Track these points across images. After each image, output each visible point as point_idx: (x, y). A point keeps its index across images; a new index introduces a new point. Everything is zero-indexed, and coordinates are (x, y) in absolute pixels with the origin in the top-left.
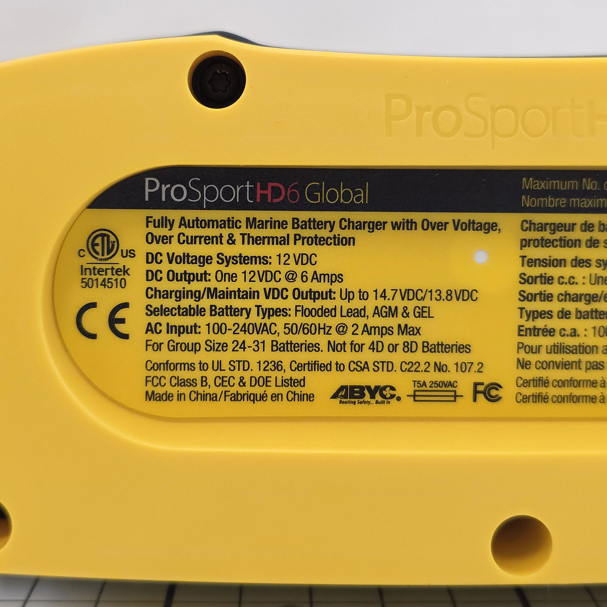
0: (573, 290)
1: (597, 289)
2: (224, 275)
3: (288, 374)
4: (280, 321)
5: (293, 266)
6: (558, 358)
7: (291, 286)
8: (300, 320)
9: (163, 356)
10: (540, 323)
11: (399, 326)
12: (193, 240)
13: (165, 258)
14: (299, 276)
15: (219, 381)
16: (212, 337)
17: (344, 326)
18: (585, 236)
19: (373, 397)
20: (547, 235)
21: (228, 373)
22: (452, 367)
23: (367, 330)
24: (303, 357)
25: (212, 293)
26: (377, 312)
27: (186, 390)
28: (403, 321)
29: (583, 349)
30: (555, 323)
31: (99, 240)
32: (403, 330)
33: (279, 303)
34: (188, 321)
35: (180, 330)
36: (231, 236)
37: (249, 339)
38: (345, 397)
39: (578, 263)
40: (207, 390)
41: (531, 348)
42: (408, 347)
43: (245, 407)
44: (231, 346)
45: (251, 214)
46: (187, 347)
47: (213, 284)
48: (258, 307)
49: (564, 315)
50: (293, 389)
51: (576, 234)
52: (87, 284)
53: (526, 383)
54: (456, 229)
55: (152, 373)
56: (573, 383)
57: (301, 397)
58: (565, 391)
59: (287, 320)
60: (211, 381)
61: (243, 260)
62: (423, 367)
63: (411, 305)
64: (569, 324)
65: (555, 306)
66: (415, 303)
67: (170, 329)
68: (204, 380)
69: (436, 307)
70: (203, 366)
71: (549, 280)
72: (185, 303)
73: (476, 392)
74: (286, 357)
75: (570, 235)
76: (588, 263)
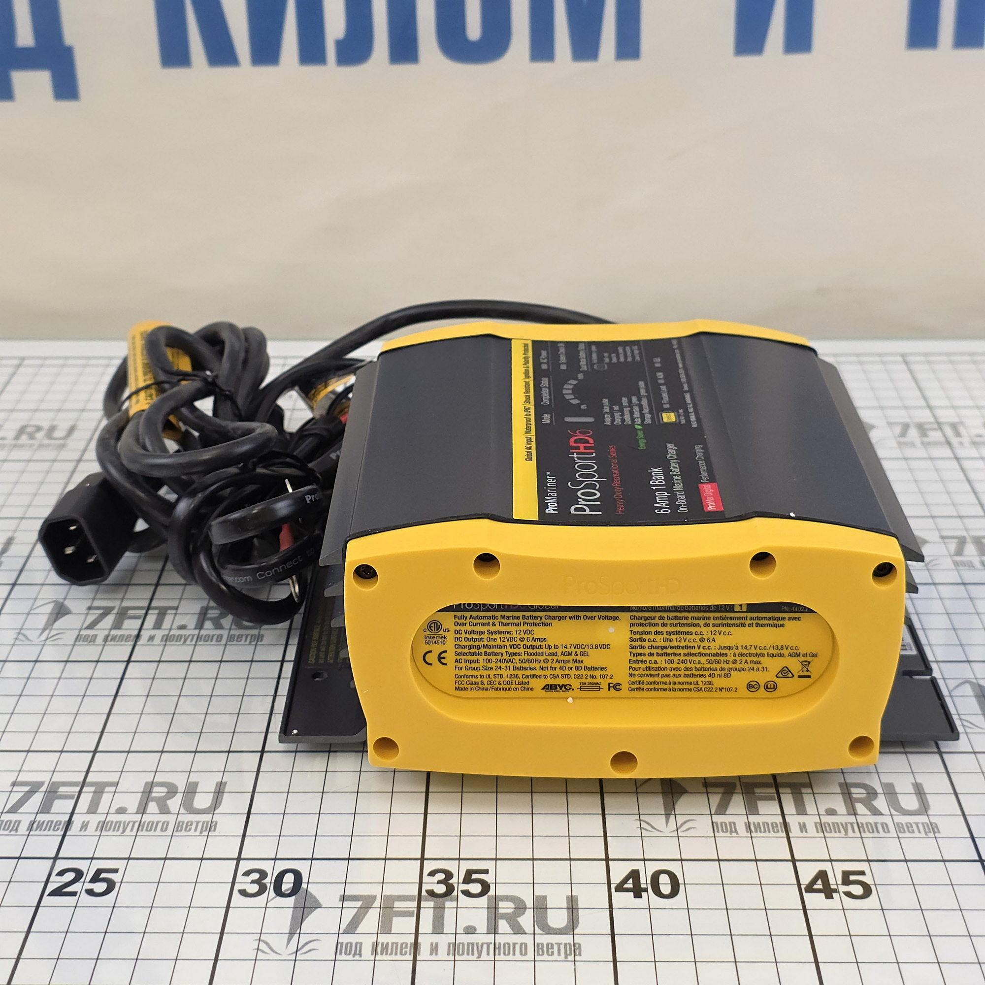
0: (654, 644)
1: (667, 644)
2: (490, 640)
3: (521, 680)
4: (517, 658)
5: (523, 635)
6: (648, 672)
7: (522, 643)
8: (526, 657)
9: (463, 672)
10: (639, 658)
11: (573, 660)
12: (476, 625)
13: (463, 633)
14: (526, 639)
15: (489, 683)
16: (485, 664)
17: (547, 660)
18: (660, 622)
19: (561, 689)
20: (642, 621)
21: (493, 679)
22: (598, 676)
23: (557, 661)
24: (528, 673)
25: (485, 646)
26: (562, 654)
27: (474, 686)
28: (575, 658)
29: (660, 669)
30: (647, 658)
31: (433, 625)
32: (575, 661)
33: (517, 651)
34: (474, 658)
35: (471, 662)
36: (493, 623)
37: (503, 665)
38: (548, 689)
39: (657, 633)
40: (483, 686)
41: (635, 669)
42: (577, 668)
43: (502, 693)
44: (494, 668)
45: (503, 613)
46: (474, 668)
47: (485, 643)
48: (507, 652)
49: (651, 654)
50: (524, 686)
51: (657, 621)
52: (428, 643)
53: (633, 683)
54: (599, 619)
55: (458, 679)
56: (655, 683)
57: (527, 689)
58: (652, 686)
59: (520, 657)
60: (485, 683)
61: (500, 633)
62: (584, 676)
63: (579, 651)
64: (653, 659)
65: (647, 651)
66: (581, 650)
67: (466, 661)
68: (482, 683)
69: (590, 652)
70: (482, 677)
71: (644, 640)
72: (473, 651)
73: (609, 687)
74: (520, 673)
75: (653, 621)
76: (662, 633)
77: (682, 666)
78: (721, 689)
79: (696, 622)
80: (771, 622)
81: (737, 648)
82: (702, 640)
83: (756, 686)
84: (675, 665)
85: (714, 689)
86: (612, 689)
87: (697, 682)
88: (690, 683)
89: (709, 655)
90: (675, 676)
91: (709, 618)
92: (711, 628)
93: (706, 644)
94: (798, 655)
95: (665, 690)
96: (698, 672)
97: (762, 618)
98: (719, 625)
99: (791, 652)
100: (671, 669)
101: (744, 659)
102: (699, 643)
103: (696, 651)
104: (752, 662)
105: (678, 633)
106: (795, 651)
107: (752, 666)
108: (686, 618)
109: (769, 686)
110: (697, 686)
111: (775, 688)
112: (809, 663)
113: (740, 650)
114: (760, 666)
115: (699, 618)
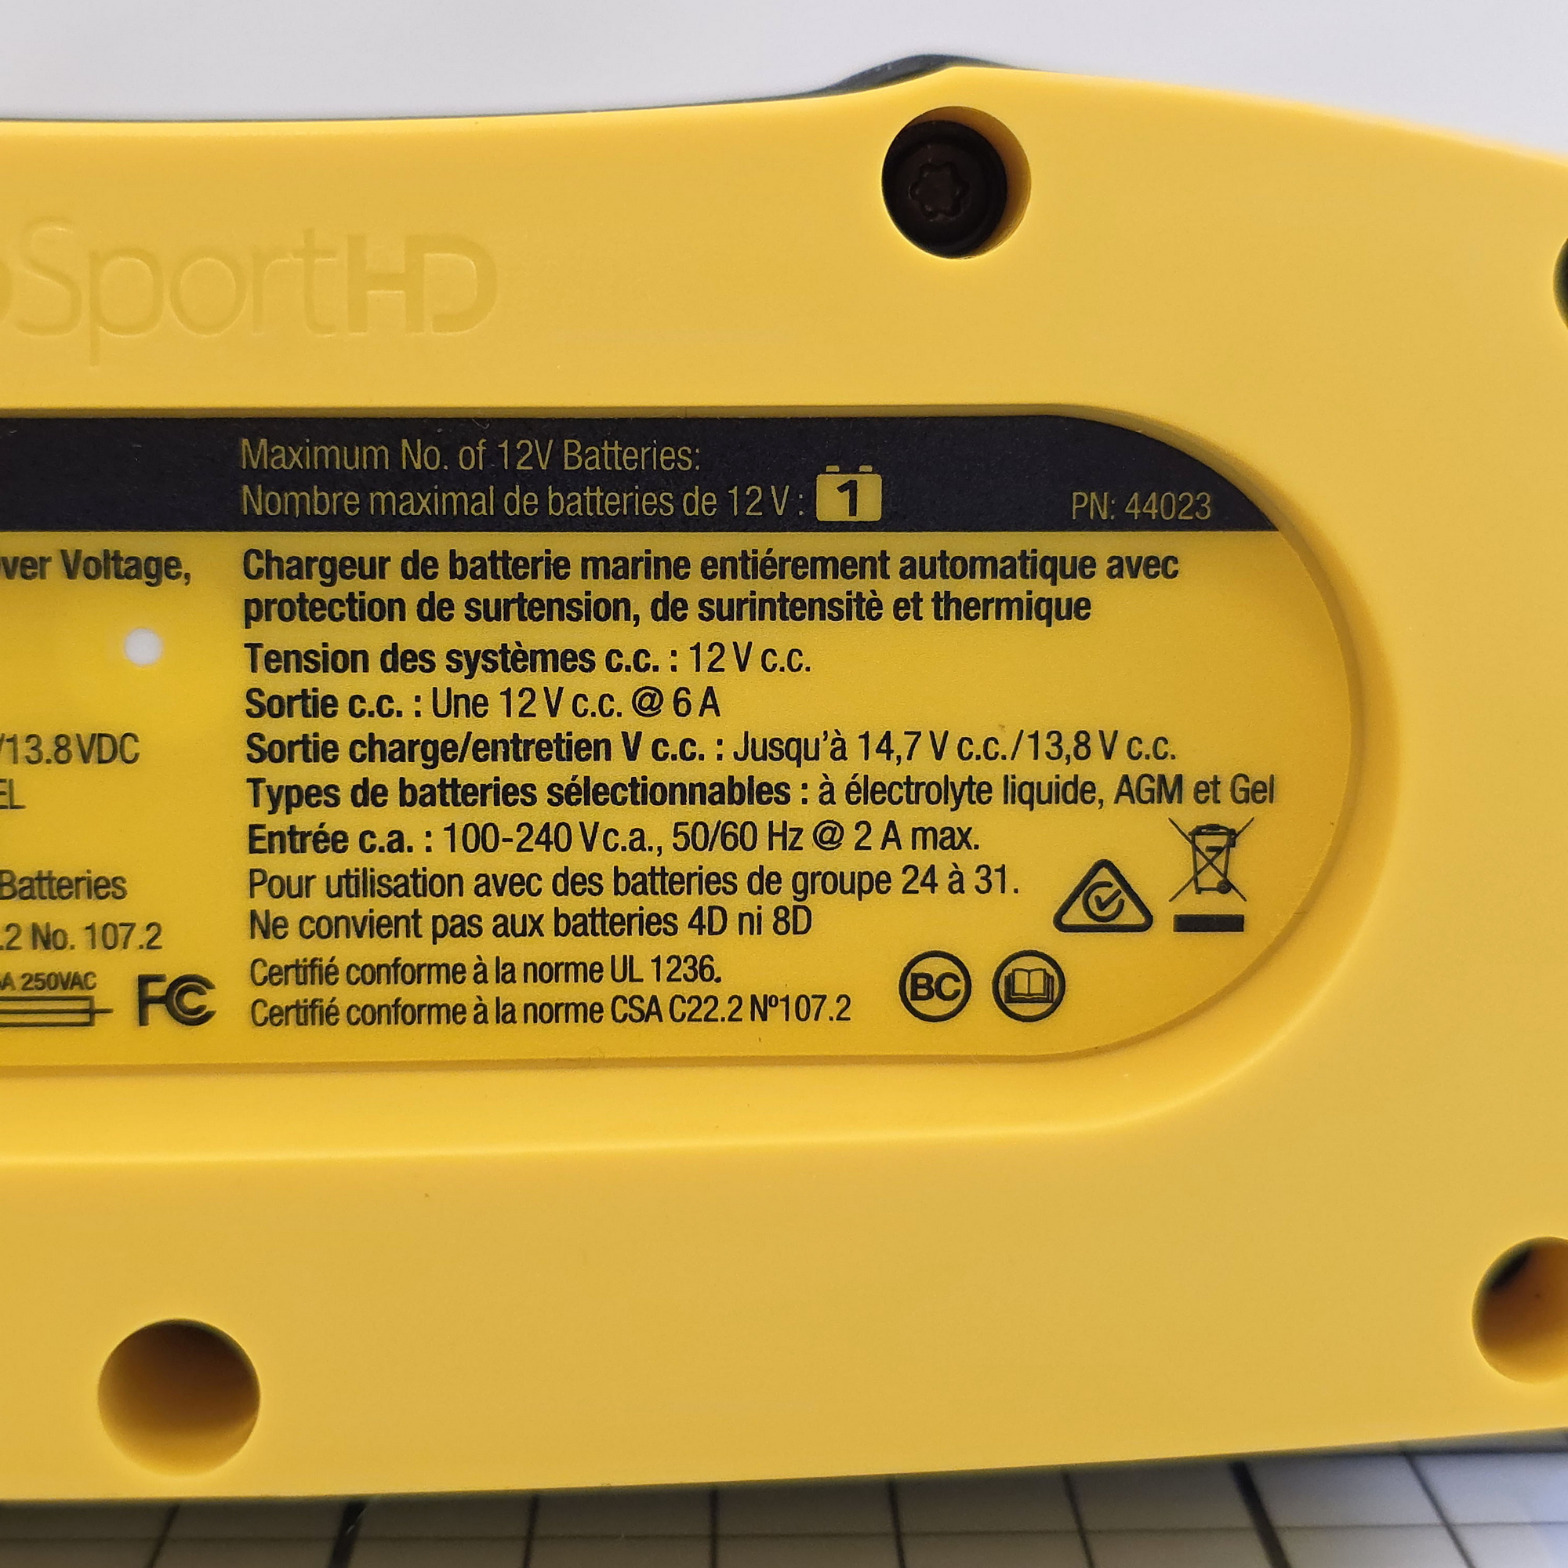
0: (387, 730)
1: (455, 728)
6: (357, 907)
10: (306, 818)
18: (414, 591)
20: (313, 588)
22: (78, 937)
29: (420, 883)
30: (346, 818)
39: (398, 660)
41: (285, 885)
49: (368, 795)
51: (391, 586)
53: (276, 975)
54: (72, 575)
56: (396, 970)
58: (382, 994)
64: (383, 819)
65: (344, 774)
69: (29, 781)
71: (324, 706)
73: (144, 1002)
75: (374, 589)
76: (423, 660)
77: (545, 863)
78: (761, 1007)
79: (608, 589)
80: (1015, 588)
81: (840, 752)
82: (647, 703)
83: (948, 987)
84: (504, 862)
85: (724, 1010)
86: (156, 1012)
87: (629, 962)
88: (593, 972)
89: (688, 793)
90: (505, 927)
91: (677, 568)
92: (695, 629)
93: (667, 726)
94: (1168, 790)
95: (455, 1014)
96: (627, 905)
97: (969, 567)
98: (730, 611)
99: (1135, 769)
100: (487, 885)
101: (879, 815)
102: (632, 722)
103: (612, 771)
104: (922, 834)
105: (513, 659)
106: (1155, 768)
107: (923, 858)
108: (557, 567)
109: (1021, 986)
110: (627, 989)
111: (1054, 994)
112: (1233, 835)
113: (857, 765)
114: (967, 860)
115: (624, 568)
